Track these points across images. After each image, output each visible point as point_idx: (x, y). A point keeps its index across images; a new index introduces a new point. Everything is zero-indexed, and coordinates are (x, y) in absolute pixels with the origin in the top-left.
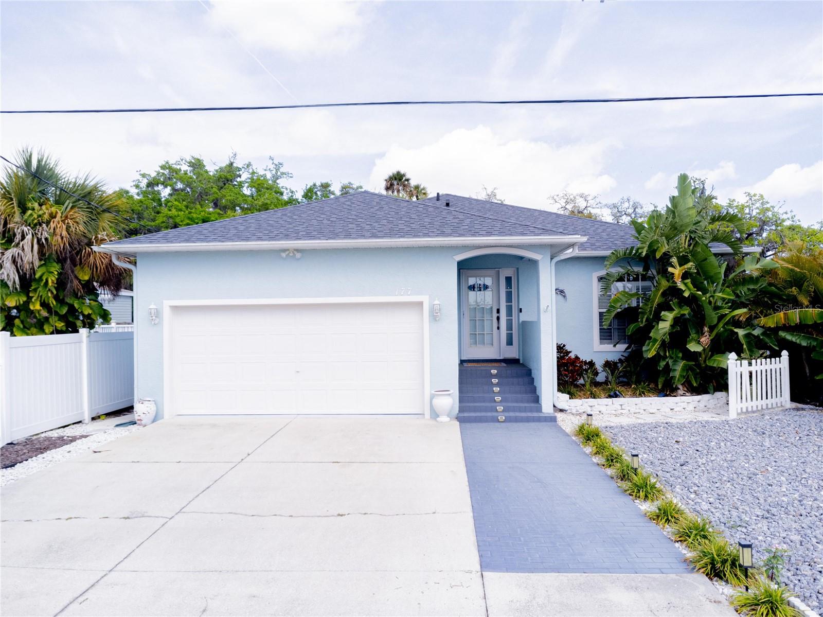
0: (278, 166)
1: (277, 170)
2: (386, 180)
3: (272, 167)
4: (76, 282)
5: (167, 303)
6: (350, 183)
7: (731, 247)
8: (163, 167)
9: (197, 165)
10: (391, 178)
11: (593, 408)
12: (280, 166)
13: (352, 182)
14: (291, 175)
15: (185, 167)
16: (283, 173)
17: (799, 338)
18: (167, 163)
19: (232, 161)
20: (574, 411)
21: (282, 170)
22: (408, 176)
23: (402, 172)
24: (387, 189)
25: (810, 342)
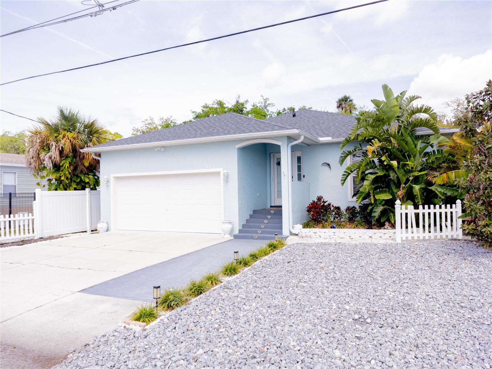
0: (265, 100)
1: (265, 103)
2: (337, 102)
3: (262, 101)
4: (83, 167)
5: (112, 176)
6: (304, 106)
7: (432, 130)
8: (204, 107)
9: (221, 104)
10: (340, 101)
11: (316, 234)
12: (267, 100)
13: (305, 106)
14: (274, 105)
15: (216, 106)
16: (269, 104)
17: (446, 190)
18: (206, 104)
19: (238, 100)
20: (304, 235)
21: (267, 103)
22: (351, 98)
23: (348, 96)
24: (338, 107)
25: (453, 193)
